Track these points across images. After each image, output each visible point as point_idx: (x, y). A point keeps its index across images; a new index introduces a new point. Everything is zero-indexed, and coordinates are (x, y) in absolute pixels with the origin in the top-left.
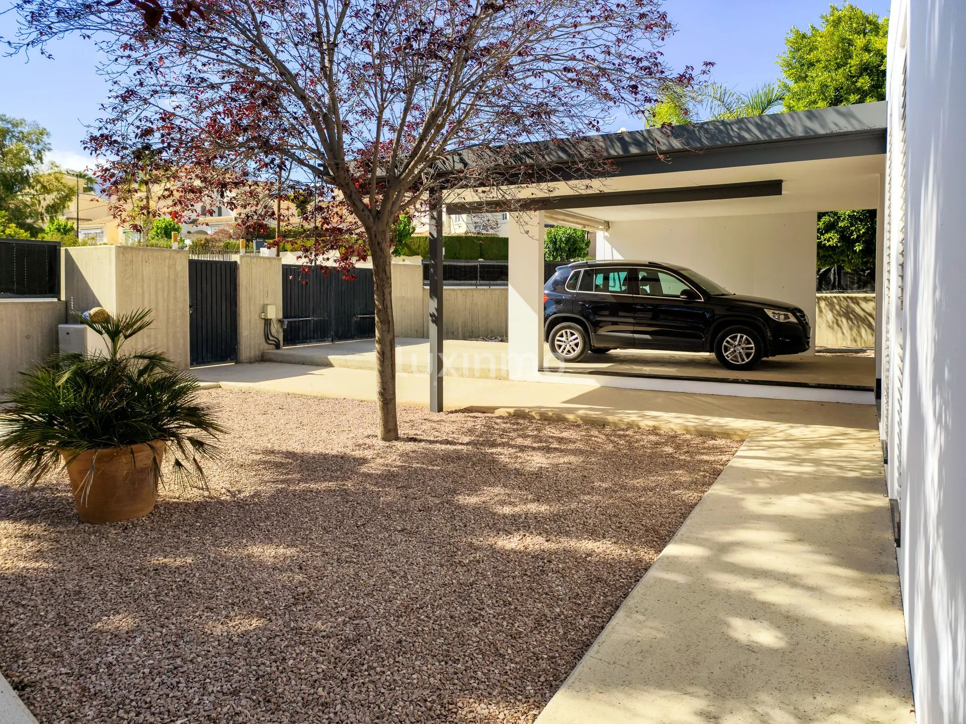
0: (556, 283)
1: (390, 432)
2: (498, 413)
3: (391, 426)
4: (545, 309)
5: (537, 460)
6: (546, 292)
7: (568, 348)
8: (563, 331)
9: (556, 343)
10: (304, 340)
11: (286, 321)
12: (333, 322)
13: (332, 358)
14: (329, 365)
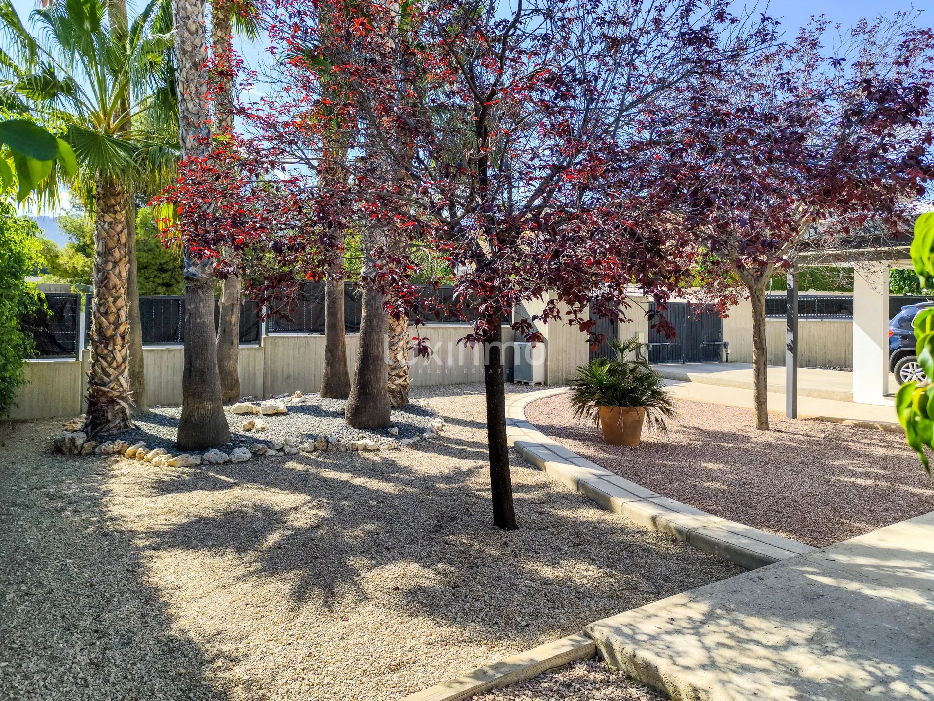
0: (902, 320)
1: (763, 423)
2: (845, 423)
3: (763, 420)
4: (890, 343)
5: (881, 452)
6: (892, 328)
7: (914, 378)
8: (910, 364)
9: (902, 373)
10: (663, 360)
11: (651, 345)
12: (685, 348)
13: (690, 375)
14: (688, 380)
